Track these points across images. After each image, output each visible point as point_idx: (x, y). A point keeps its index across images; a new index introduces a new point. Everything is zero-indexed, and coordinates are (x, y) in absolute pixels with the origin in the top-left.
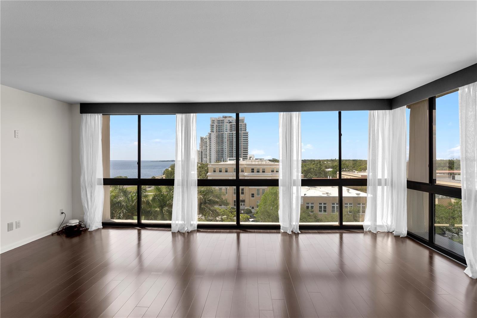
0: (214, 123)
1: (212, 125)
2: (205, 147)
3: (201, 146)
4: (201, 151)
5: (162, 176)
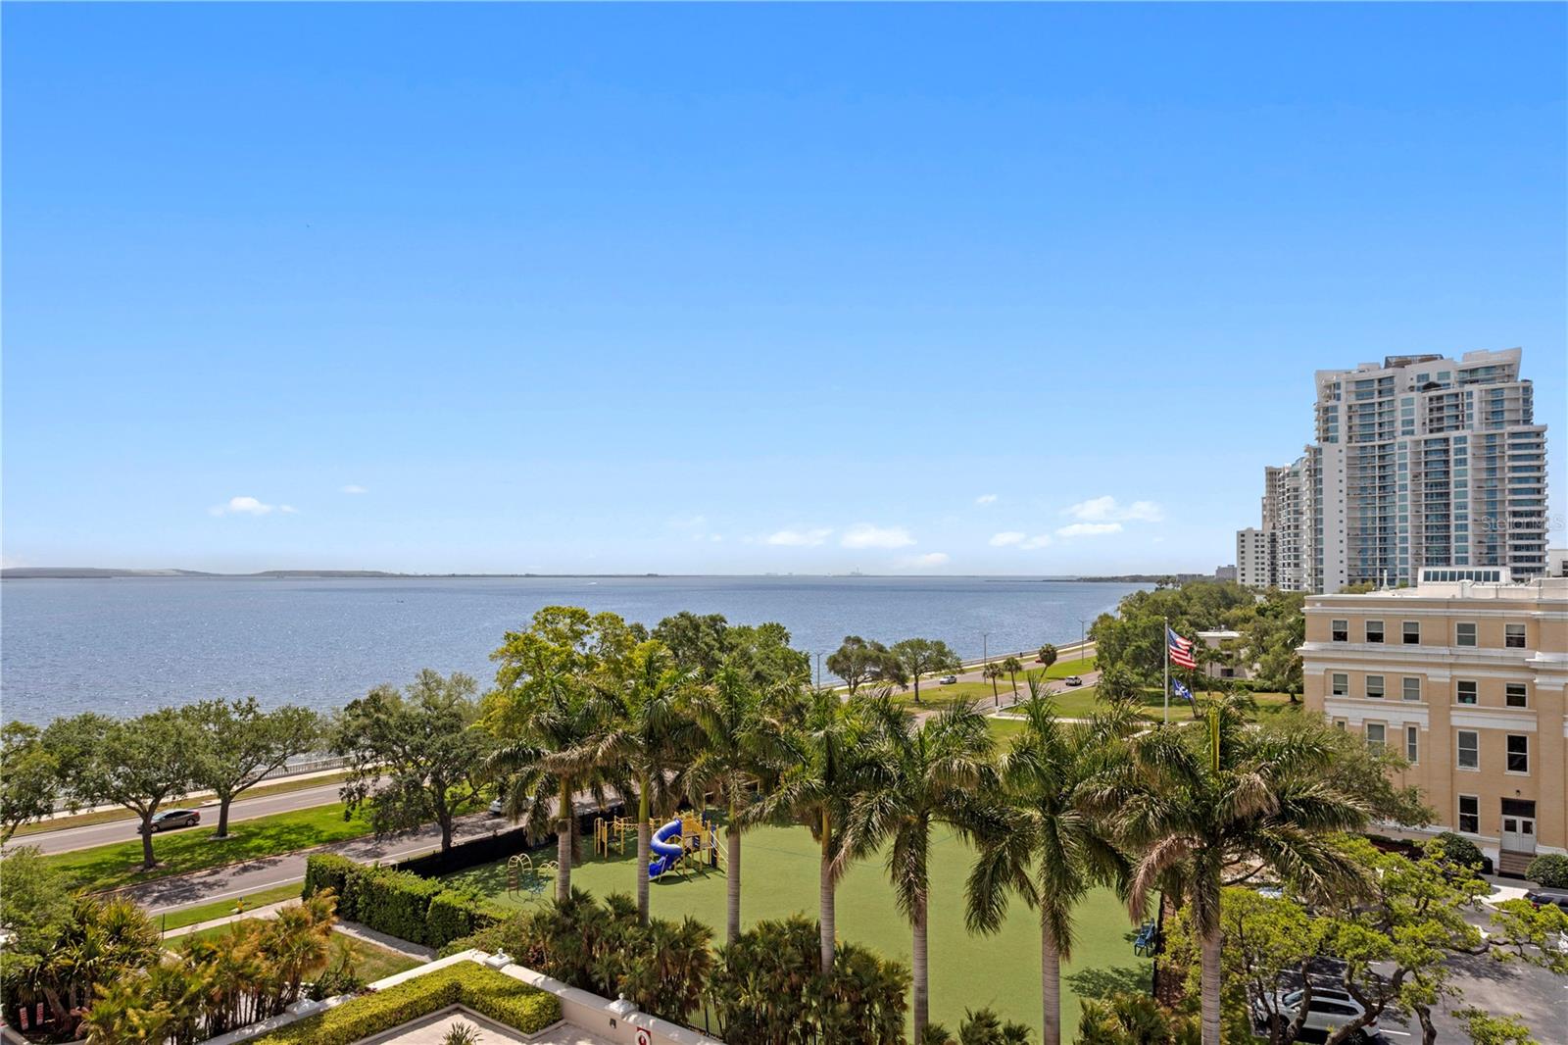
0: (1338, 397)
1: (1326, 410)
2: (1292, 516)
3: (1271, 510)
4: (1268, 533)
5: (1083, 643)
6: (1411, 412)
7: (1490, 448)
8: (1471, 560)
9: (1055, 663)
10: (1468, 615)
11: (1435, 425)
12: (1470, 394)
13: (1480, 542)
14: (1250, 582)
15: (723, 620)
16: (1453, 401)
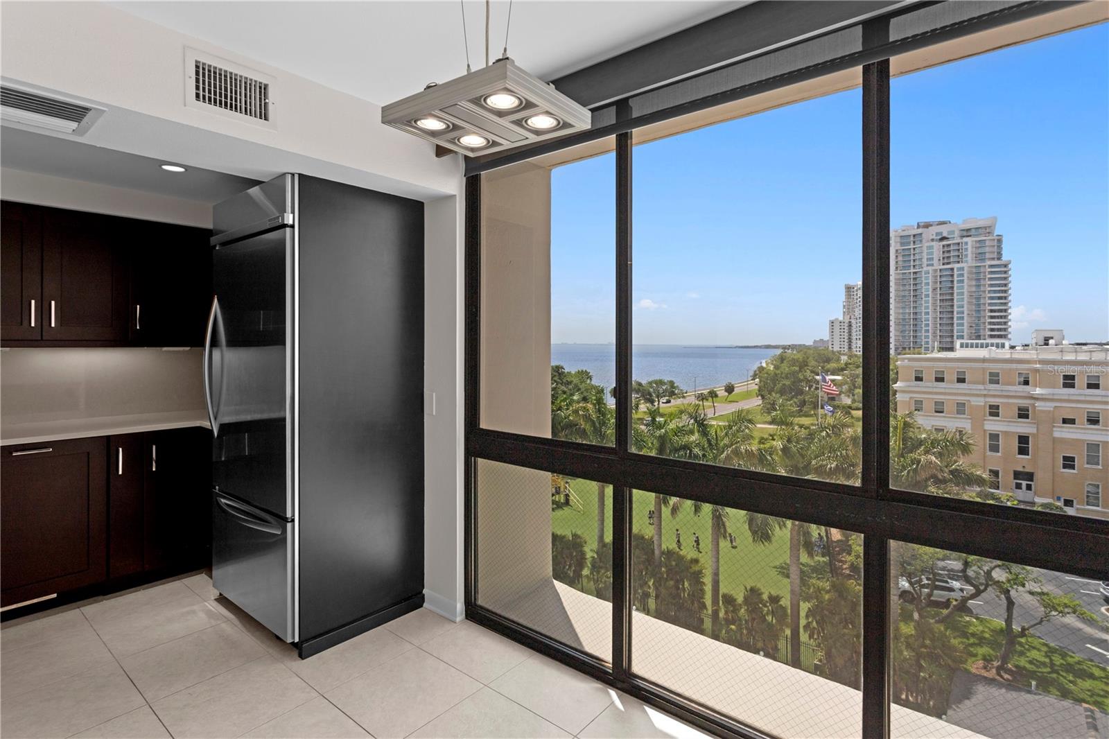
3: (848, 308)
4: (847, 321)
5: (748, 381)
6: (932, 253)
7: (977, 276)
8: (965, 337)
9: (734, 393)
10: (995, 367)
11: (946, 261)
12: (966, 243)
13: (971, 327)
14: (836, 348)
15: (562, 368)
16: (956, 247)
